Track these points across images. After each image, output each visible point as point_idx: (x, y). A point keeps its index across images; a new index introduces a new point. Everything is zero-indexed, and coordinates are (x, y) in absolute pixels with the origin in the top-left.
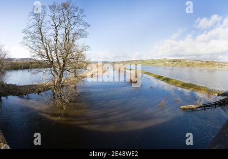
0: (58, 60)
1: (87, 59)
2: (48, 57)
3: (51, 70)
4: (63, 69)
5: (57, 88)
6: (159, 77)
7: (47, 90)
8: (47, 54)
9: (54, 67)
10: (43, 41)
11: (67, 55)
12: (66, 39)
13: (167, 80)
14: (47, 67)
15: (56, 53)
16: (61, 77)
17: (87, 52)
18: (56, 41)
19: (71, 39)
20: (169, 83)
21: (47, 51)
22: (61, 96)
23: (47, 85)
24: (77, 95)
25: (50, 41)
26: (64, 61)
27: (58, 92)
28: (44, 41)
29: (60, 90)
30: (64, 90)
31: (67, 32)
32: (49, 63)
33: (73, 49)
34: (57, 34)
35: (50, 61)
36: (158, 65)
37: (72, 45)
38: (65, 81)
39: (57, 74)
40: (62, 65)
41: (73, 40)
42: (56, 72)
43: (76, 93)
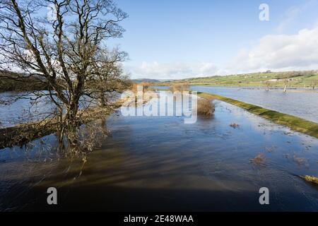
0: (66, 74)
1: (123, 74)
2: (42, 68)
3: (51, 94)
4: (78, 91)
5: (66, 127)
6: (252, 109)
7: (42, 135)
8: (39, 61)
9: (59, 89)
10: (23, 30)
11: (85, 67)
12: (82, 34)
13: (271, 115)
14: (40, 89)
15: (61, 59)
16: (74, 107)
17: (123, 63)
18: (60, 36)
19: (92, 38)
20: (274, 121)
21: (37, 54)
22: (75, 142)
23: (43, 124)
24: (106, 136)
25: (43, 33)
26: (79, 78)
27: (71, 135)
28: (28, 31)
29: (74, 131)
30: (82, 130)
31: (83, 21)
32: (45, 80)
33: (96, 57)
34: (61, 23)
35: (46, 75)
36: (252, 84)
37: (95, 48)
38: (84, 115)
39: (66, 102)
40: (75, 85)
41: (96, 40)
42: (62, 97)
43: (105, 133)
